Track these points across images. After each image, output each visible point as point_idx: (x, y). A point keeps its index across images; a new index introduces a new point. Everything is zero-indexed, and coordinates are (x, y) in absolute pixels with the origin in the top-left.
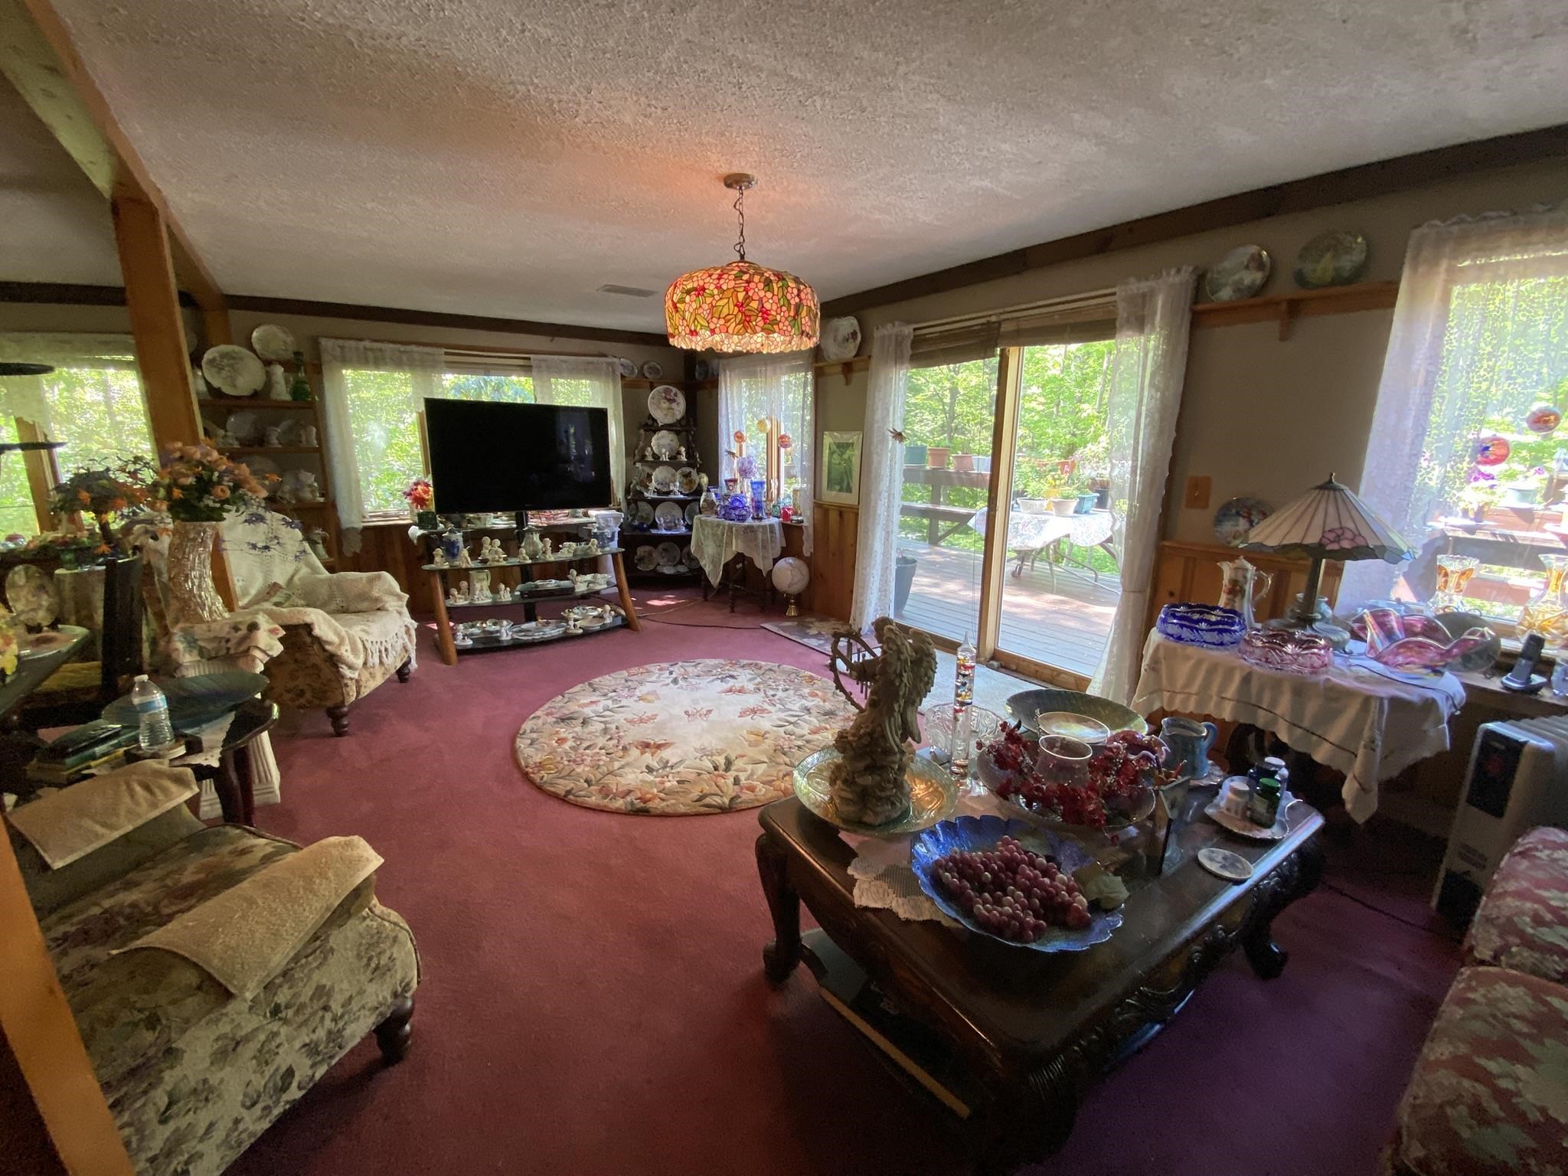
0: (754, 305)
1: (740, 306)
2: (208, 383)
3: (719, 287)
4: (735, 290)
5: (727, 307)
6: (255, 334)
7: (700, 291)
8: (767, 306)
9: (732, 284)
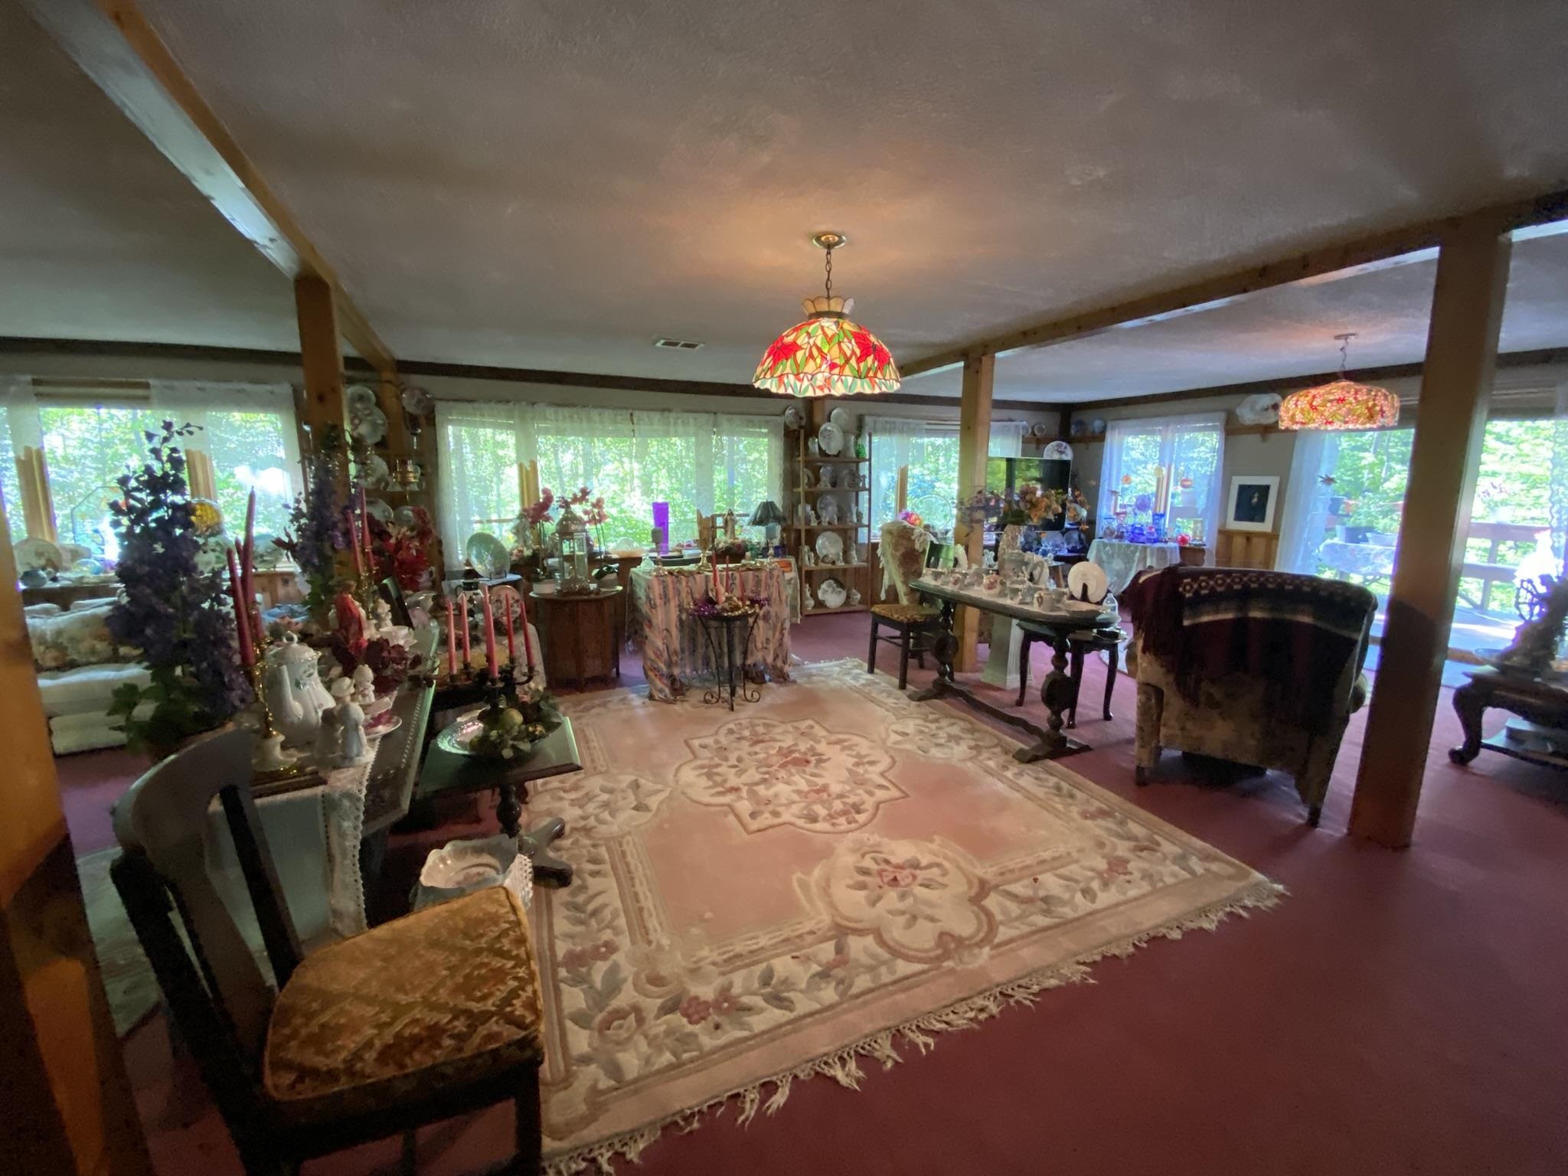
0: (1378, 408)
1: (1369, 409)
2: (820, 448)
3: (1355, 398)
4: (1367, 401)
5: (1361, 409)
6: (835, 412)
7: (1341, 400)
8: (1385, 409)
9: (1365, 397)
